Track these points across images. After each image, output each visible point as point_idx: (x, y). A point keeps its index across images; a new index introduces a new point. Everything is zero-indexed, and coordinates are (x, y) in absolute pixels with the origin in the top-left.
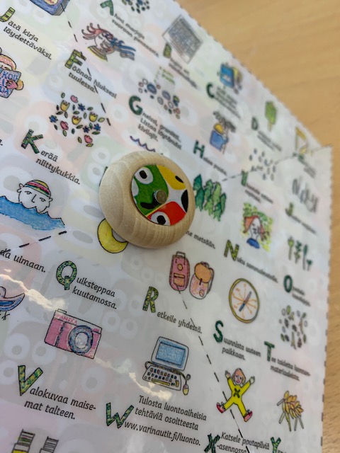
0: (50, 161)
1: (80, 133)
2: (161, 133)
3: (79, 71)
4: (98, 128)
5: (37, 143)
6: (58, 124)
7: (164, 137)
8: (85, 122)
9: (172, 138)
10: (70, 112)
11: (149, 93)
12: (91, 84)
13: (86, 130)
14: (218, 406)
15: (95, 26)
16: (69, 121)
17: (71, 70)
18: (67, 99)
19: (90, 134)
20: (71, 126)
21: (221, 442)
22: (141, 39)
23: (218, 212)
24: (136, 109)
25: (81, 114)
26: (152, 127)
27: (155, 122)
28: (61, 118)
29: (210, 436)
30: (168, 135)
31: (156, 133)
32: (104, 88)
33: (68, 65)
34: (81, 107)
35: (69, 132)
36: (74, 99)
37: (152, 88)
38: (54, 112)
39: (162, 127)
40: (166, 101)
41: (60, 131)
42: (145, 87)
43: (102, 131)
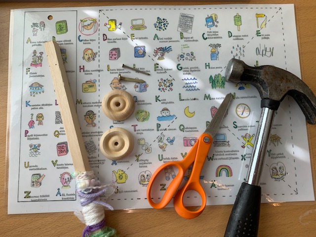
0: (164, 101)
1: (168, 88)
2: (191, 71)
3: (159, 70)
4: (172, 83)
5: (159, 98)
6: (161, 90)
7: (193, 71)
8: (168, 84)
9: (196, 69)
10: (162, 84)
11: (182, 59)
12: (164, 71)
13: (169, 86)
14: (242, 147)
15: (156, 49)
16: (163, 87)
17: (157, 71)
18: (160, 81)
19: (171, 87)
20: (165, 88)
21: (247, 156)
22: (171, 40)
23: (223, 85)
24: (180, 69)
25: (166, 82)
26: (188, 71)
27: (188, 68)
28: (161, 87)
29: (242, 156)
30: (194, 69)
31: (190, 72)
32: (168, 70)
33: (155, 70)
34: (165, 81)
35: (165, 90)
36: (162, 79)
37: (182, 56)
38: (159, 87)
39: (191, 68)
40: (189, 57)
41: (163, 91)
42: (180, 58)
43: (173, 84)
